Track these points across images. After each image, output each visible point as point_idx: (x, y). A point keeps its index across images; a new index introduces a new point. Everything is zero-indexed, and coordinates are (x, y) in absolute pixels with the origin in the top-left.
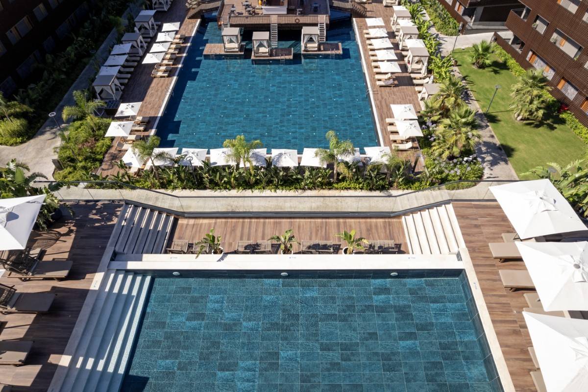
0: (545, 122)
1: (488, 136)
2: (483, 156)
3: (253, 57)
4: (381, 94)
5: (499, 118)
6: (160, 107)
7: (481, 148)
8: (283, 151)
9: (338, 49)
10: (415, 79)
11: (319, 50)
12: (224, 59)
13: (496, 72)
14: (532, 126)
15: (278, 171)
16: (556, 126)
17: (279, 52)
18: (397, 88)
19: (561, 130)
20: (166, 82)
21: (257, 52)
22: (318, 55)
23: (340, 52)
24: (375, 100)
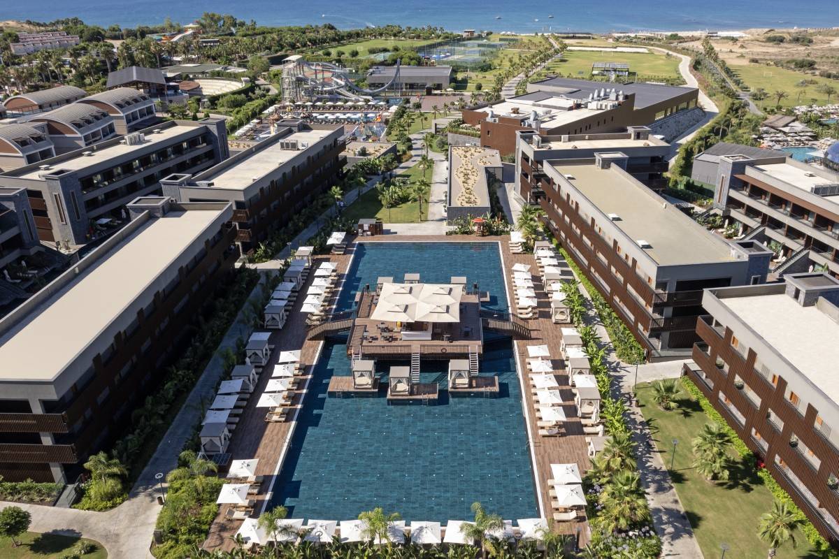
0: (741, 482)
1: (672, 500)
2: (663, 527)
3: (389, 396)
4: (544, 447)
5: (686, 477)
6: (276, 463)
7: (661, 516)
8: (424, 524)
9: (493, 385)
10: (586, 426)
11: (471, 386)
12: (353, 397)
13: (686, 415)
14: (725, 486)
15: (418, 548)
16: (754, 486)
17: (422, 388)
18: (564, 438)
19: (759, 492)
20: (282, 429)
21: (394, 390)
22: (469, 393)
23: (496, 389)
24: (536, 454)
